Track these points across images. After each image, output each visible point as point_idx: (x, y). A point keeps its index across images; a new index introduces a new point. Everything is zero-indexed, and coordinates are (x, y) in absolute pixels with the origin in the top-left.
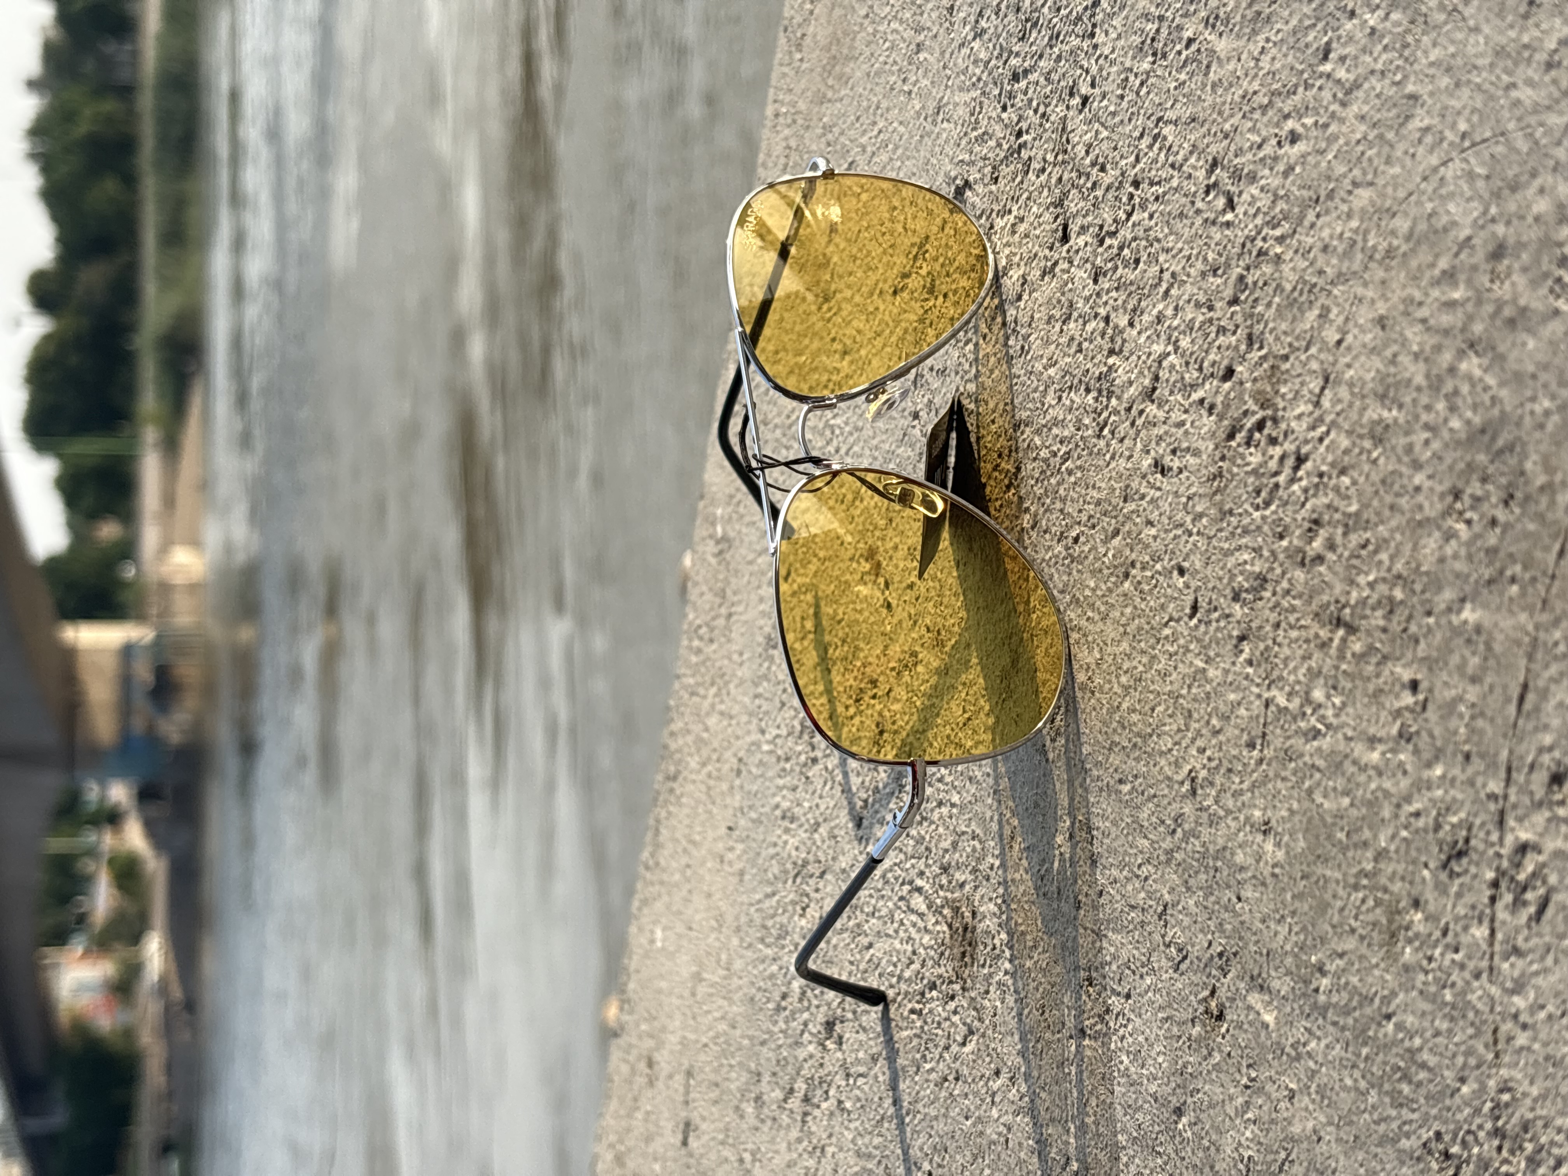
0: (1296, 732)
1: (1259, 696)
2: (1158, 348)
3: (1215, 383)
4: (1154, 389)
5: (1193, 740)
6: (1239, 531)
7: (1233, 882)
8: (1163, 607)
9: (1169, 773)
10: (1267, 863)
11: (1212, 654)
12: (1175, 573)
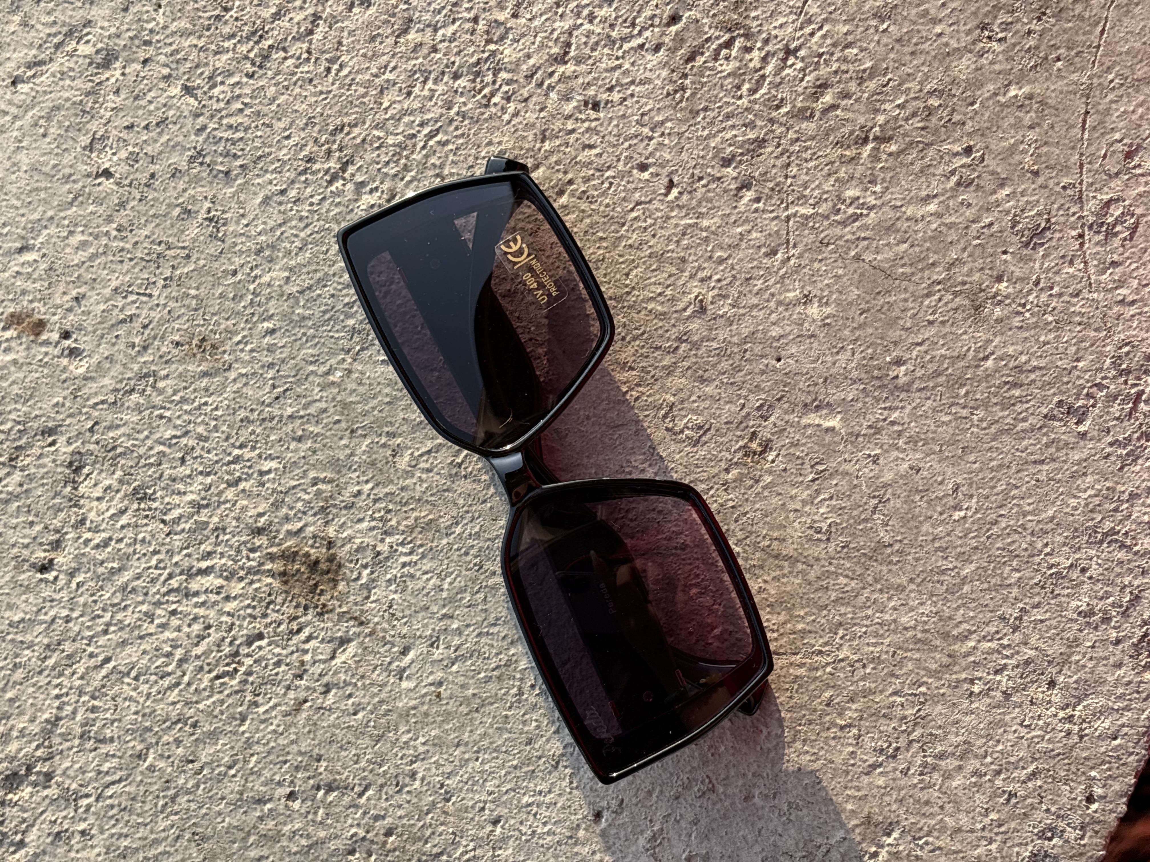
0: (830, 224)
1: (776, 218)
2: (562, 25)
3: (657, 30)
4: (566, 53)
5: (692, 277)
6: (720, 118)
7: (768, 351)
8: (624, 199)
9: (665, 309)
10: (814, 321)
11: (704, 210)
12: (635, 171)
